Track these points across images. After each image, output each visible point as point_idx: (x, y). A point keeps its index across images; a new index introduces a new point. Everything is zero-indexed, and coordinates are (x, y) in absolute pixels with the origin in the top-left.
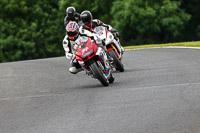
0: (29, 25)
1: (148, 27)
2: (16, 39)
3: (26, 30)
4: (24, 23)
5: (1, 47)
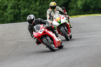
0: (36, 3)
1: (95, 5)
2: (29, 10)
3: (34, 6)
4: (33, 2)
5: (22, 14)
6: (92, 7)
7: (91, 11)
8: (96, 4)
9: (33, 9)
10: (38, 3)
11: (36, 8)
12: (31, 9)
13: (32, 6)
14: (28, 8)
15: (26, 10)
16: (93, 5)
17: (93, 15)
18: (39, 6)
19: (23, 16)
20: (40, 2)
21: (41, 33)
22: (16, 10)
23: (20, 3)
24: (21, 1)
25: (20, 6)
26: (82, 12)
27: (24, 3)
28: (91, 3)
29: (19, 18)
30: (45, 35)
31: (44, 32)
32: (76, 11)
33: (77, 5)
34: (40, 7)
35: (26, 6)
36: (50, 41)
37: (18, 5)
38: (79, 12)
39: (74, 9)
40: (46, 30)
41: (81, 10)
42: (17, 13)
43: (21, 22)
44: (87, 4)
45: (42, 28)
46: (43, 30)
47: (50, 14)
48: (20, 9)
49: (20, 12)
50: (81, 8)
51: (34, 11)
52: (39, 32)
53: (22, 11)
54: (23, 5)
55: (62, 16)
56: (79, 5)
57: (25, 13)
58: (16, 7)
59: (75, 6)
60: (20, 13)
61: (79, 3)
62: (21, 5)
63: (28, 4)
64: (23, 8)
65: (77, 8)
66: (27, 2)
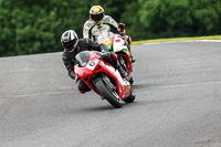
1: (179, 19)
2: (34, 30)
3: (44, 19)
4: (43, 11)
5: (18, 38)
6: (172, 22)
7: (169, 31)
8: (181, 15)
9: (43, 27)
10: (53, 13)
11: (49, 26)
12: (38, 28)
13: (40, 20)
14: (32, 24)
15: (27, 28)
16: (173, 18)
17: (174, 40)
18: (57, 20)
19: (20, 42)
20: (58, 12)
21: (92, 68)
22: (6, 29)
23: (13, 13)
24: (17, 10)
25: (13, 21)
26: (149, 34)
27: (23, 12)
28: (170, 14)
29: (11, 46)
30: (99, 73)
31: (99, 67)
32: (135, 30)
33: (139, 17)
34: (58, 23)
35: (28, 20)
36: (111, 85)
37: (10, 18)
38: (144, 33)
39: (133, 28)
40: (102, 64)
41: (147, 30)
42: (7, 36)
43: (17, 55)
44: (161, 15)
45: (93, 59)
46: (96, 61)
47: (90, 31)
48: (13, 27)
49: (14, 33)
50: (147, 24)
51: (46, 30)
52: (88, 67)
53: (18, 31)
54: (20, 18)
55: (116, 37)
56: (142, 19)
57: (24, 36)
58: (6, 23)
59: (135, 20)
60: (14, 35)
61: (144, 14)
62: (15, 18)
63: (32, 15)
64: (20, 25)
65: (139, 25)
66: (30, 12)
